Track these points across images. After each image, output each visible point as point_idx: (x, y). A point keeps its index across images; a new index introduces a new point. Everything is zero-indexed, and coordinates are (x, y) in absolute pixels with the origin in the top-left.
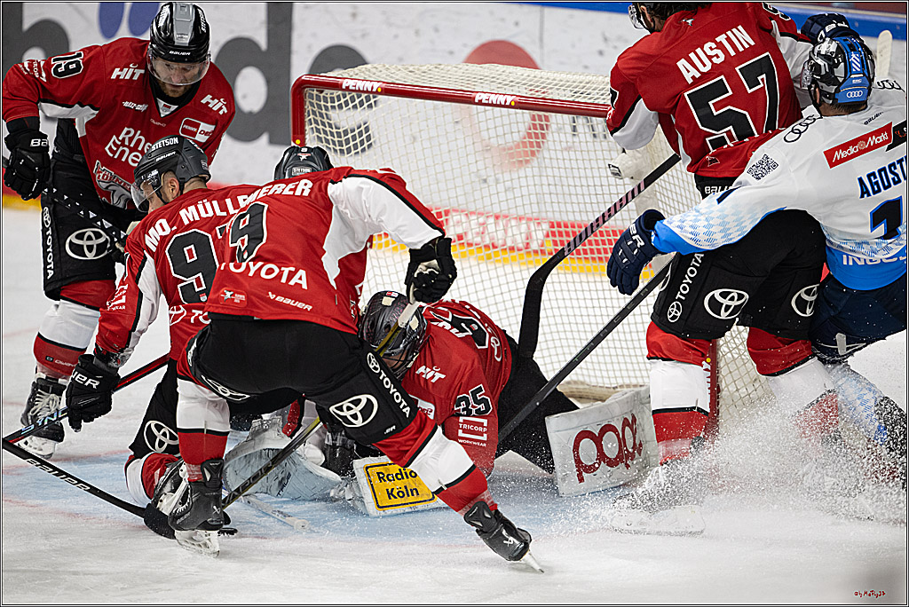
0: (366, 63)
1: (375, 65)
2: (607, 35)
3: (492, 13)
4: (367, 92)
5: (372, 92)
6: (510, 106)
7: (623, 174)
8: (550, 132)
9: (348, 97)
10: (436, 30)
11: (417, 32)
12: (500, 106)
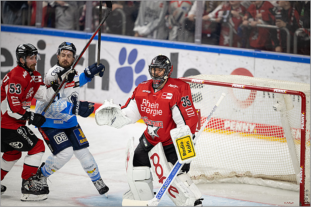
0: (200, 74)
1: (202, 75)
2: (274, 67)
3: (239, 59)
4: (199, 83)
5: (200, 83)
6: (243, 88)
7: (277, 110)
8: (257, 95)
9: (194, 85)
10: (222, 64)
11: (216, 65)
12: (240, 88)
